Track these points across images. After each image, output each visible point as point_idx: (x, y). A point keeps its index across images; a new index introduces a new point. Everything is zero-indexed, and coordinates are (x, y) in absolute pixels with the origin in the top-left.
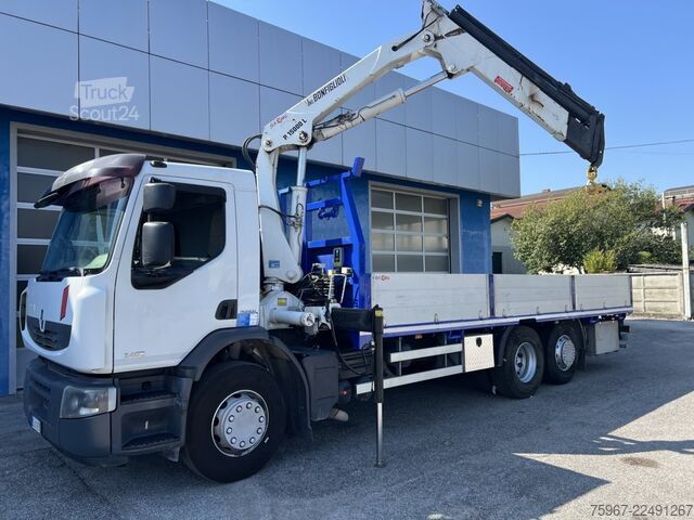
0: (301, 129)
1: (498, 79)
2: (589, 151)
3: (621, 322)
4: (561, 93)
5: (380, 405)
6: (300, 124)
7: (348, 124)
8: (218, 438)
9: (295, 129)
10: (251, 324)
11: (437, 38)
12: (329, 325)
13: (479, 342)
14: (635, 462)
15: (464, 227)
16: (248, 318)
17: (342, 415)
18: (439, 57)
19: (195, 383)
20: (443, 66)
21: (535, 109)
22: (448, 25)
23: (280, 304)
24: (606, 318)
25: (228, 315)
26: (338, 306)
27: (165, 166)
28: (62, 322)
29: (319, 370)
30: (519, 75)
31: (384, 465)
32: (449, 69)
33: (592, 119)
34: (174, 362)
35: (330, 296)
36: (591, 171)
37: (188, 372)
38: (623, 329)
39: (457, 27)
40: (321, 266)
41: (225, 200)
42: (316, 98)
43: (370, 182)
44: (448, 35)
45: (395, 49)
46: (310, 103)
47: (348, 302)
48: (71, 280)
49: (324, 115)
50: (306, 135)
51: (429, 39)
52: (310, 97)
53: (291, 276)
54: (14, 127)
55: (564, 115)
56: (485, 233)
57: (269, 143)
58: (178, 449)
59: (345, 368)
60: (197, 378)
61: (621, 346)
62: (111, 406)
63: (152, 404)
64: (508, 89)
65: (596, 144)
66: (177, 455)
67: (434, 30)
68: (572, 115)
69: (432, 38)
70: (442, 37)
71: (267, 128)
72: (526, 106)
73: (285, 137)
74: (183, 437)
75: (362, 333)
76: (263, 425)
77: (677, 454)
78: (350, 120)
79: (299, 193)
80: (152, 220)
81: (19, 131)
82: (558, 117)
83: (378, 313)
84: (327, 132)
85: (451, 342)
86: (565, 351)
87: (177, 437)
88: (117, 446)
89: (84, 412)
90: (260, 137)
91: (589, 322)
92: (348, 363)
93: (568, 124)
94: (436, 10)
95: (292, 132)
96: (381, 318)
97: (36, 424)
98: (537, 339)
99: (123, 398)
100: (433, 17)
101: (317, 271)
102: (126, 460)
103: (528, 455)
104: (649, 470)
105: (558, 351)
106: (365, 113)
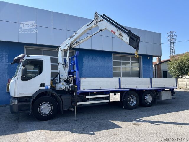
1: (112, 31)
2: (135, 47)
3: (172, 91)
5: (76, 107)
6: (67, 44)
7: (78, 44)
8: (40, 112)
9: (66, 45)
10: (48, 88)
11: (97, 22)
12: (70, 89)
13: (115, 94)
14: (135, 124)
15: (143, 64)
17: (72, 109)
19: (33, 100)
21: (121, 37)
23: (62, 84)
26: (73, 85)
27: (29, 56)
29: (65, 99)
30: (117, 29)
34: (30, 95)
37: (32, 98)
38: (173, 93)
39: (103, 19)
42: (71, 38)
43: (113, 54)
44: (100, 21)
45: (88, 26)
46: (69, 39)
50: (68, 47)
51: (95, 23)
52: (69, 38)
53: (65, 78)
54: (25, 47)
55: (128, 38)
56: (151, 66)
57: (61, 49)
58: (30, 113)
60: (34, 99)
62: (16, 103)
63: (25, 103)
64: (114, 33)
65: (137, 45)
67: (97, 21)
68: (130, 38)
69: (96, 22)
70: (98, 22)
71: (61, 45)
72: (119, 37)
73: (64, 47)
74: (31, 110)
75: (78, 91)
76: (50, 110)
78: (78, 43)
79: (67, 60)
85: (106, 94)
88: (17, 111)
93: (129, 40)
95: (65, 46)
100: (96, 17)
105: (146, 98)
106: (81, 41)
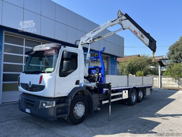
0: (90, 39)
1: (134, 31)
3: (151, 88)
4: (148, 35)
5: (110, 106)
6: (89, 38)
7: (100, 39)
8: (75, 114)
9: (88, 39)
11: (122, 20)
12: (97, 87)
13: (125, 92)
14: (164, 119)
15: (111, 64)
16: (81, 85)
17: (99, 109)
18: (121, 25)
19: (72, 100)
20: (122, 27)
21: (142, 38)
22: (124, 18)
24: (148, 87)
25: (78, 84)
26: (98, 82)
28: (40, 84)
29: (95, 98)
30: (139, 31)
31: (111, 120)
32: (124, 28)
33: (154, 42)
34: (67, 95)
35: (96, 80)
36: (153, 53)
37: (70, 97)
38: (151, 90)
39: (126, 18)
40: (93, 72)
41: (78, 56)
42: (93, 32)
44: (124, 20)
45: (112, 22)
46: (92, 33)
47: (101, 81)
48: (43, 74)
49: (95, 36)
50: (91, 41)
51: (120, 20)
52: (92, 32)
53: (86, 75)
54: (4, 32)
55: (148, 40)
56: (115, 66)
57: (82, 42)
58: (67, 116)
59: (100, 97)
61: (151, 94)
62: (54, 106)
63: (62, 105)
64: (137, 33)
65: (155, 47)
66: (67, 118)
67: (121, 18)
68: (150, 40)
70: (123, 20)
71: (82, 38)
72: (140, 38)
73: (86, 41)
74: (69, 113)
75: (104, 89)
76: (84, 111)
77: (172, 117)
78: (101, 38)
79: (88, 55)
80: (66, 60)
81: (5, 33)
82: (147, 41)
83: (110, 84)
84: (95, 40)
85: (120, 92)
86: (141, 94)
87: (67, 113)
88: (55, 115)
89: (46, 107)
90: (80, 40)
91: (145, 88)
92: (100, 96)
93: (149, 42)
94: (121, 14)
95: (87, 40)
96: (111, 86)
97: (28, 111)
98: (136, 92)
99: (57, 104)
100: (121, 15)
101: (93, 74)
102: (57, 119)
103: (142, 118)
104: (168, 120)
105: (139, 95)
106: (104, 36)
